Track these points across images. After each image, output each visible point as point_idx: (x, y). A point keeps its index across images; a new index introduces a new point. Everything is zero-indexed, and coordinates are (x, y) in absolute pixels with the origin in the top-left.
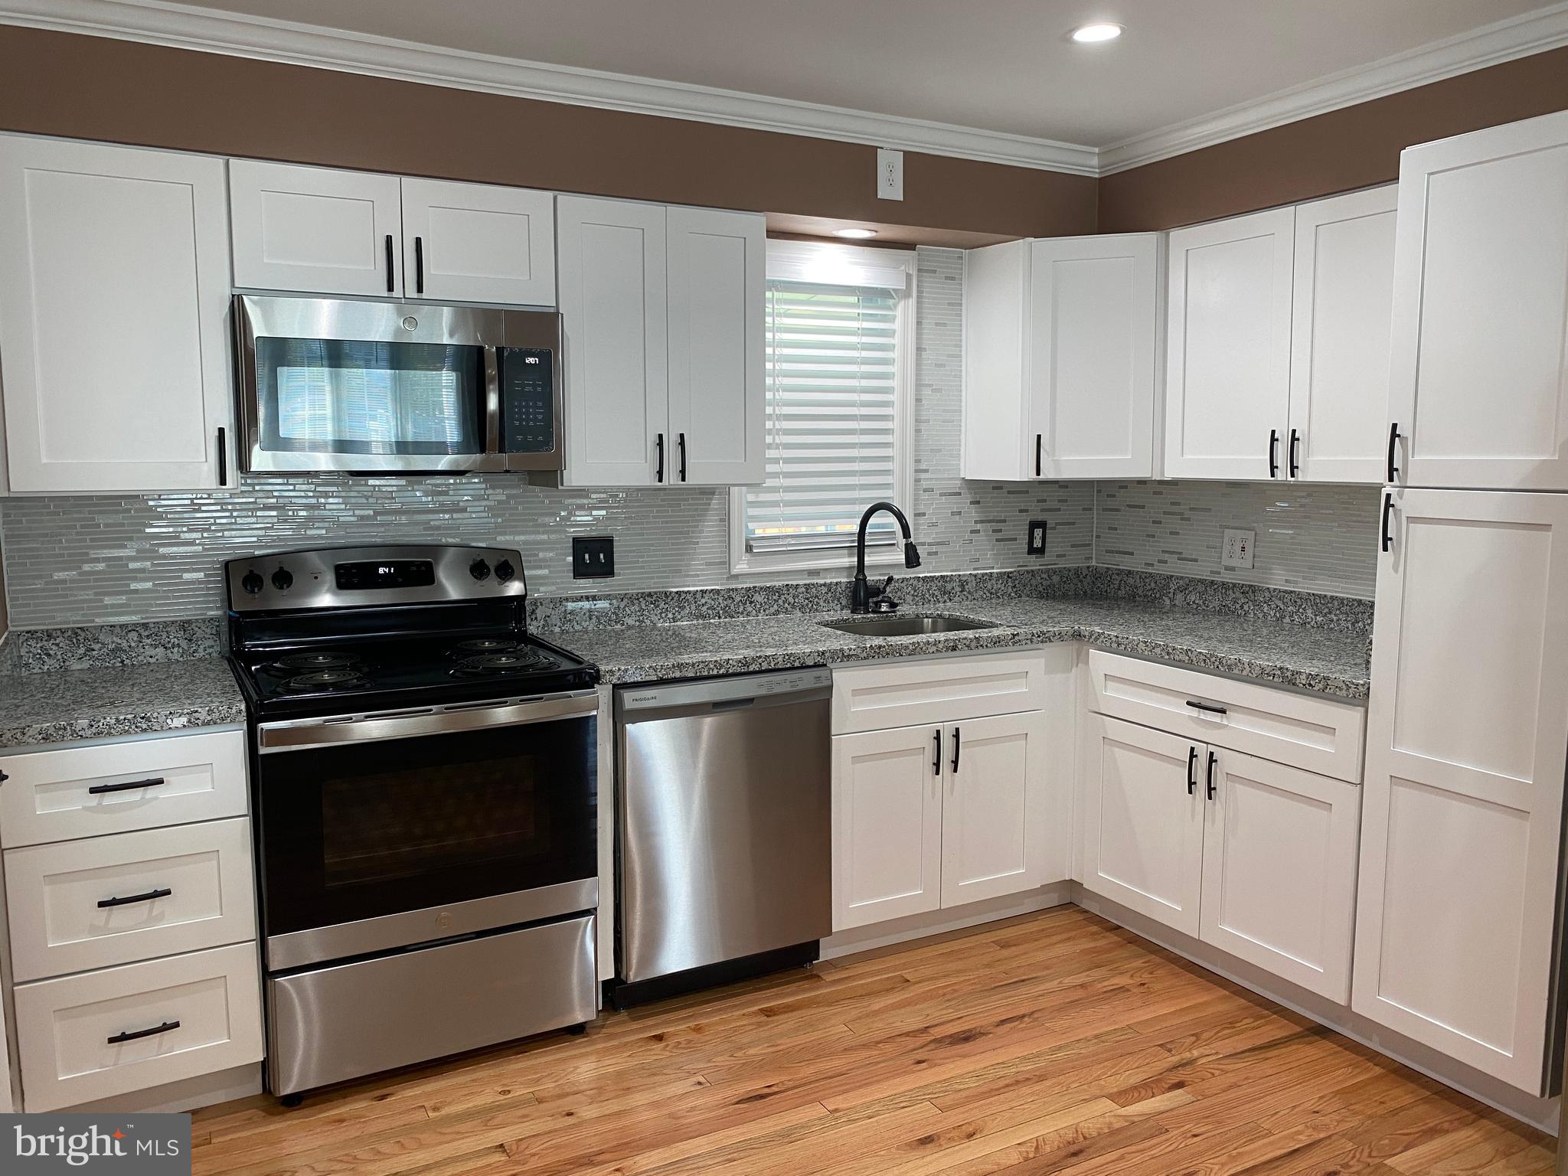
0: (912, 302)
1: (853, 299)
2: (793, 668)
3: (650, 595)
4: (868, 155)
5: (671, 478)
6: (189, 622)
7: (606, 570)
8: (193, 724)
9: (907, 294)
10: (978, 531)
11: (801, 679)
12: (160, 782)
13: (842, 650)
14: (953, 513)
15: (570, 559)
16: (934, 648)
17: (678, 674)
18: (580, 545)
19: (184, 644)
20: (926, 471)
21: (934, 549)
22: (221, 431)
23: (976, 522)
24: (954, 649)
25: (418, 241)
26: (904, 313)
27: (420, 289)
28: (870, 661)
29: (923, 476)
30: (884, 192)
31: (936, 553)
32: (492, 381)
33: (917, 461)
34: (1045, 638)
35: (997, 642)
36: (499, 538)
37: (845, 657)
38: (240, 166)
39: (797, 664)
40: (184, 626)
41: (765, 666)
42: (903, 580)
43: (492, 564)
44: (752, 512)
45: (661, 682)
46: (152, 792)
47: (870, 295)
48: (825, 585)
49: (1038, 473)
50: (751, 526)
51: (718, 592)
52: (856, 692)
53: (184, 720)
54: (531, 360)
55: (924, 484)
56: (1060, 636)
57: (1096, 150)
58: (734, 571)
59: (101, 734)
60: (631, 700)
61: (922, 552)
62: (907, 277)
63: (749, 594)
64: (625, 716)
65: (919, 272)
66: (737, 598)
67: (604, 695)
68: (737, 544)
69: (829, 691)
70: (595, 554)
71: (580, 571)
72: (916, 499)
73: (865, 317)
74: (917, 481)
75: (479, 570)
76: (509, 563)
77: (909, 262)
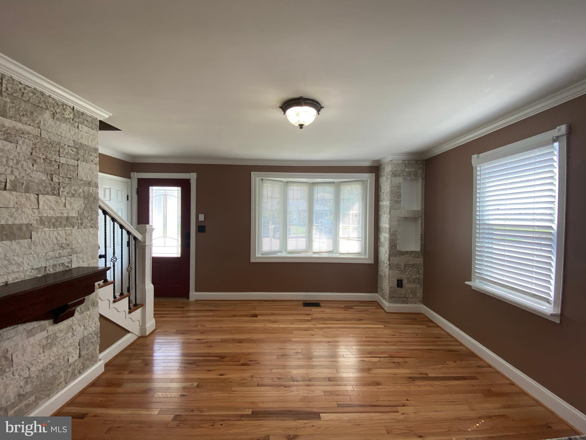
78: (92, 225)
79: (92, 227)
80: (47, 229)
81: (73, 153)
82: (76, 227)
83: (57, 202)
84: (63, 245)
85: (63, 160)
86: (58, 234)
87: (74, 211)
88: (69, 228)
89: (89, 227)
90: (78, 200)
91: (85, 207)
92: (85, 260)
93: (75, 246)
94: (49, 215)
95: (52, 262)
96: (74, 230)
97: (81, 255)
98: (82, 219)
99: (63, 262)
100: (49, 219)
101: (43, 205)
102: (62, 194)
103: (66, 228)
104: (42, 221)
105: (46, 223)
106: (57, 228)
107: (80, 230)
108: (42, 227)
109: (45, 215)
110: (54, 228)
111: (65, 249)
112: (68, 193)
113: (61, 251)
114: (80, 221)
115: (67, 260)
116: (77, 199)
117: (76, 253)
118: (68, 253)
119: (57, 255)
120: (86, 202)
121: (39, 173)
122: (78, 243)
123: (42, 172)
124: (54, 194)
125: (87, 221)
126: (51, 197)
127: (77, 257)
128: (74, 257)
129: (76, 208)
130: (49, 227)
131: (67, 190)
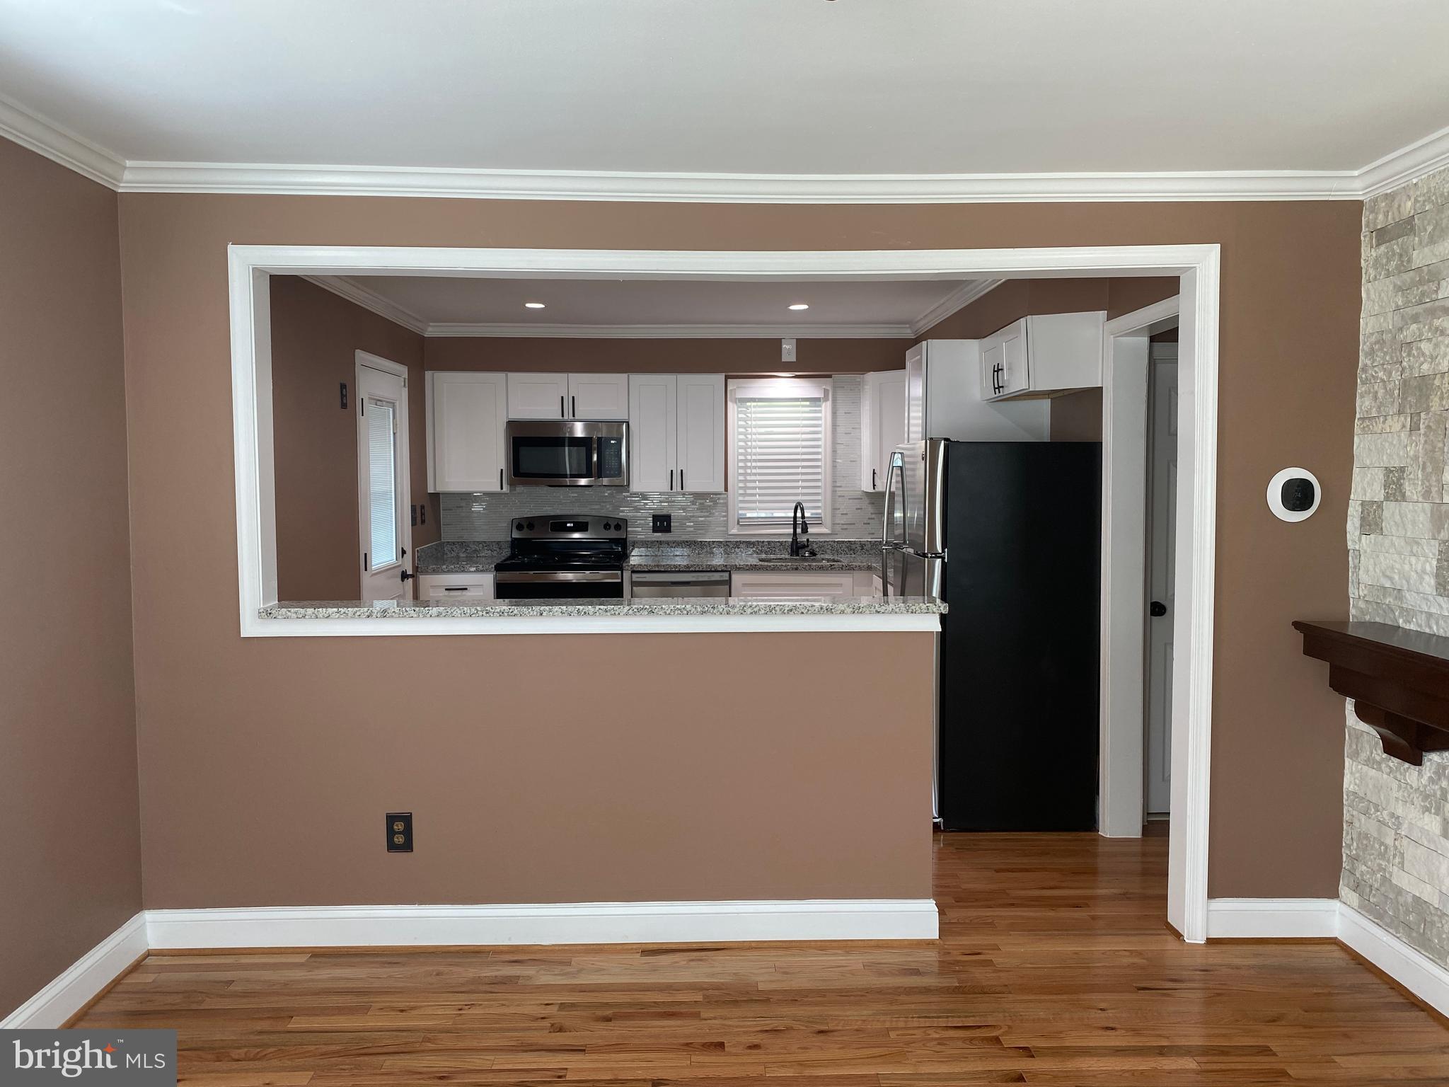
0: (829, 403)
1: (808, 403)
2: (711, 571)
3: (687, 542)
4: (778, 342)
5: (677, 487)
6: (500, 542)
7: (668, 529)
8: (477, 571)
9: (826, 399)
10: (874, 519)
11: (713, 576)
12: (466, 589)
13: (736, 565)
14: (857, 509)
15: (652, 524)
16: (785, 568)
17: (657, 569)
18: (656, 518)
19: (498, 550)
20: (840, 487)
21: (845, 527)
22: (502, 470)
23: (872, 514)
24: (797, 569)
25: (573, 397)
26: (826, 407)
27: (574, 416)
28: (751, 571)
29: (838, 489)
30: (785, 358)
31: (846, 529)
32: (595, 449)
33: (834, 482)
34: (849, 568)
35: (821, 568)
36: (621, 514)
37: (739, 569)
38: (511, 375)
39: (713, 569)
40: (498, 543)
41: (697, 569)
42: (825, 542)
43: (613, 524)
44: (741, 505)
45: (649, 572)
46: (464, 592)
47: (815, 401)
48: (779, 542)
49: (874, 489)
50: (740, 512)
51: (721, 542)
52: (745, 585)
53: (475, 569)
54: (612, 442)
55: (839, 493)
56: (860, 568)
57: (907, 326)
58: (730, 533)
59: (450, 572)
60: (636, 577)
61: (838, 528)
62: (826, 391)
63: (737, 544)
64: (634, 584)
65: (834, 388)
66: (731, 546)
67: (627, 574)
68: (732, 520)
69: (729, 582)
70: (662, 523)
71: (655, 529)
72: (834, 501)
73: (804, 411)
74: (834, 492)
75: (607, 526)
76: (621, 524)
77: (827, 384)
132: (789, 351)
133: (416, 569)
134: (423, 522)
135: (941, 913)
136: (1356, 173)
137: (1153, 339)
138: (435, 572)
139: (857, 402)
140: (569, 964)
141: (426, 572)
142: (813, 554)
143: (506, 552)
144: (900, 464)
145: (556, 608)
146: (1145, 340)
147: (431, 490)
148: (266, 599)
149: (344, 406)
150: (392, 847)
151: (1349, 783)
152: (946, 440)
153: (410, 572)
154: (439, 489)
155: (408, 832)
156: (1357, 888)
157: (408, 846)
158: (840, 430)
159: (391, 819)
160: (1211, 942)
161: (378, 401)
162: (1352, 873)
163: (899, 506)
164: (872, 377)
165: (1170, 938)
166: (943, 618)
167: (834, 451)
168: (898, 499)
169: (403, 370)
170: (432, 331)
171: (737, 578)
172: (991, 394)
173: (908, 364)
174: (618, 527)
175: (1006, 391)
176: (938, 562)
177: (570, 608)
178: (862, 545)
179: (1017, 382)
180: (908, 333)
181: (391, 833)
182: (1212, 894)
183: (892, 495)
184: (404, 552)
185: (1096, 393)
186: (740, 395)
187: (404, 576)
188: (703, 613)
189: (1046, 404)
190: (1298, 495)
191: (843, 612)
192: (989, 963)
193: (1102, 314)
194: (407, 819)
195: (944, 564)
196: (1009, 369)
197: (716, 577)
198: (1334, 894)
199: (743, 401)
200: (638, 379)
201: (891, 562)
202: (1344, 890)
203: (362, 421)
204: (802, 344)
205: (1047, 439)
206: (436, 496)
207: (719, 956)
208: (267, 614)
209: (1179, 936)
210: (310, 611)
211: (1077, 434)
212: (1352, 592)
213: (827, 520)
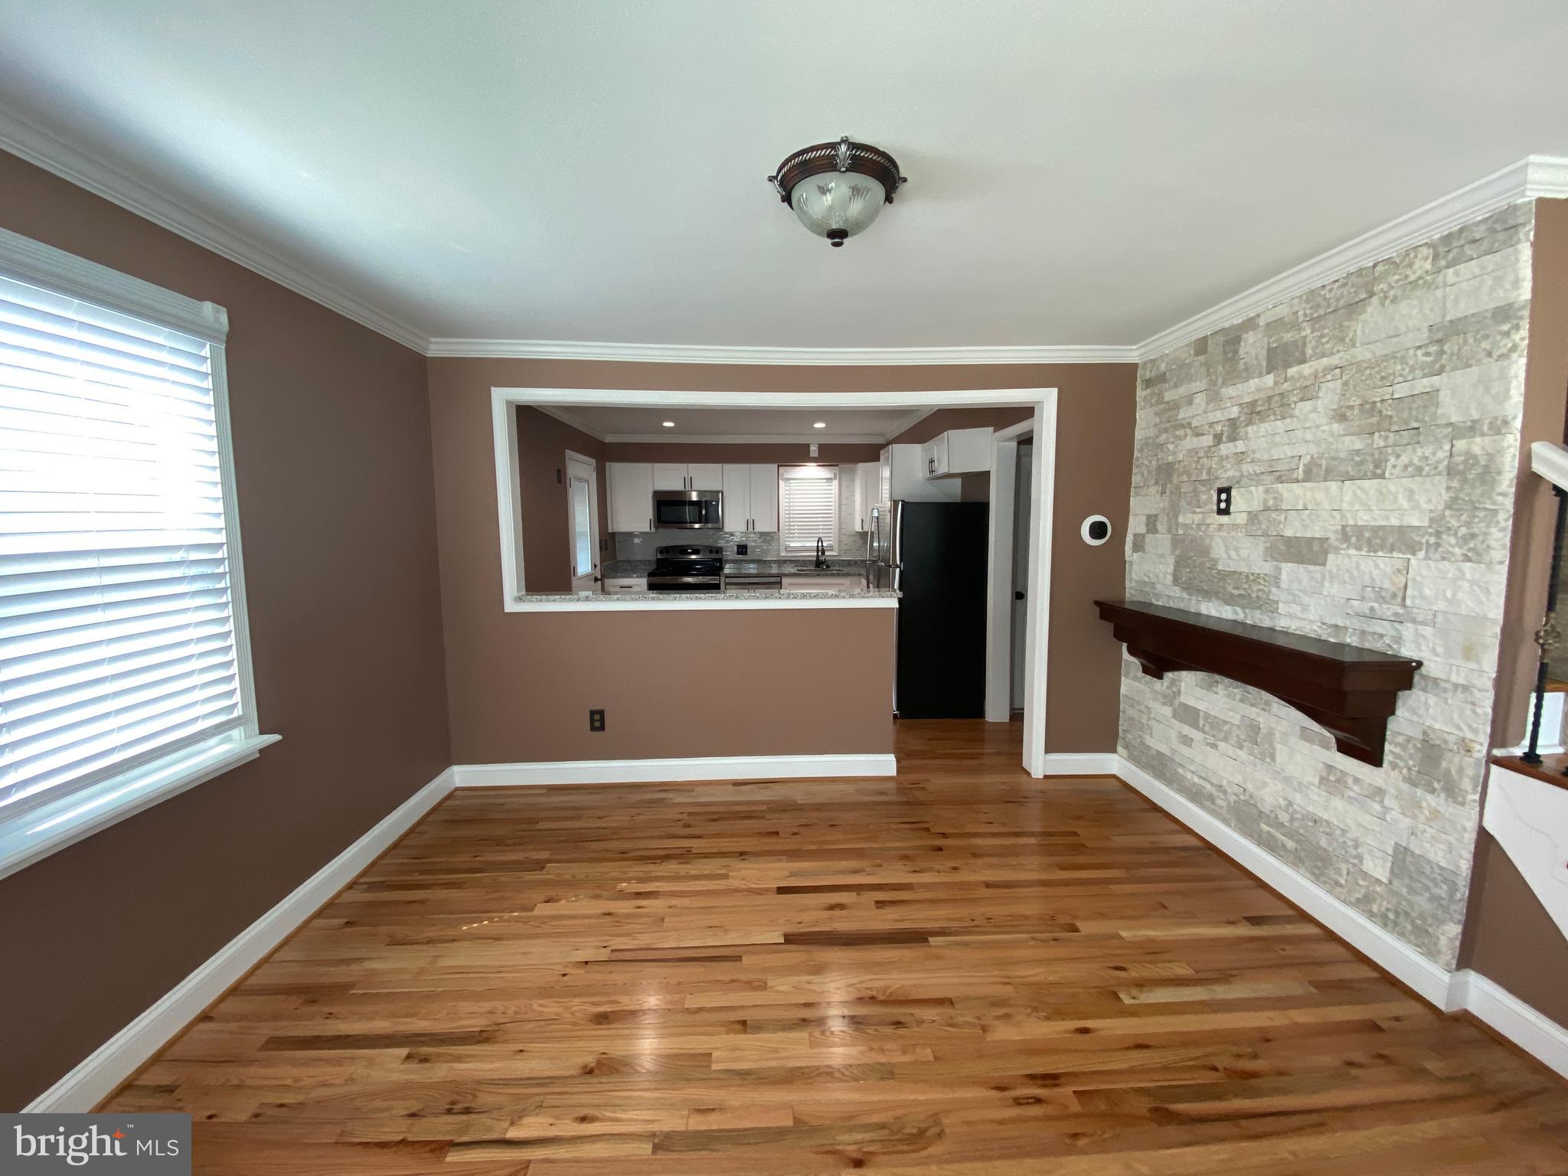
0: (837, 481)
1: (825, 481)
2: (770, 576)
3: (756, 560)
4: (808, 446)
5: (750, 530)
6: (650, 560)
7: (745, 553)
8: (637, 577)
9: (835, 478)
11: (771, 579)
12: (632, 586)
13: (784, 573)
14: (852, 541)
15: (736, 550)
16: (812, 575)
17: (739, 575)
18: (739, 547)
19: (649, 565)
21: (846, 551)
22: (651, 519)
24: (819, 575)
25: (691, 477)
26: (835, 483)
27: (691, 488)
28: (793, 576)
29: (842, 530)
30: (812, 455)
31: (847, 553)
32: (703, 508)
33: (840, 526)
34: (848, 575)
35: (833, 575)
36: (719, 544)
37: (786, 575)
38: (655, 464)
41: (762, 575)
42: (835, 560)
43: (714, 550)
44: (787, 539)
45: (735, 577)
46: (630, 589)
47: (829, 480)
48: (808, 560)
50: (787, 543)
51: (776, 560)
52: (790, 584)
53: (636, 575)
54: (713, 503)
55: (843, 533)
56: (854, 575)
57: (882, 436)
58: (781, 555)
59: (622, 577)
60: (728, 580)
61: (842, 552)
62: (835, 474)
63: (785, 562)
64: (726, 584)
65: (840, 472)
66: (782, 562)
67: (722, 579)
68: (782, 548)
69: (780, 583)
70: (742, 549)
71: (739, 553)
72: (839, 536)
73: (824, 485)
74: (840, 532)
75: (711, 552)
76: (719, 550)
77: (836, 469)
78: (1470, 554)
79: (1469, 560)
80: (1353, 552)
81: (1429, 359)
82: (1421, 554)
83: (1381, 493)
84: (1383, 594)
85: (1401, 391)
86: (1377, 566)
87: (1417, 513)
88: (1401, 556)
89: (1460, 558)
90: (1433, 485)
91: (1455, 500)
92: (1439, 649)
93: (1413, 602)
94: (1360, 523)
95: (1356, 623)
96: (1413, 561)
97: (1428, 631)
98: (1438, 534)
99: (1380, 631)
100: (1359, 530)
101: (1351, 504)
102: (1392, 474)
103: (1395, 554)
104: (1345, 534)
105: (1353, 539)
106: (1375, 551)
107: (1432, 564)
108: (1345, 546)
109: (1351, 522)
110: (1369, 551)
111: (1387, 603)
112: (1406, 467)
113: (1376, 605)
114: (1432, 540)
115: (1392, 633)
116: (1428, 479)
117: (1414, 621)
118: (1396, 614)
119: (1367, 612)
120: (1455, 484)
121: (1347, 439)
122: (1423, 597)
123: (1352, 434)
124: (1375, 476)
125: (1453, 540)
126: (1366, 484)
127: (1416, 630)
128: (1408, 631)
129: (1424, 506)
130: (1359, 548)
131: (1404, 459)
132: (814, 451)
133: (603, 576)
134: (606, 549)
135: (898, 761)
136: (1134, 347)
137: (1019, 443)
138: (613, 578)
139: (853, 480)
140: (693, 791)
141: (609, 578)
142: (828, 567)
143: (654, 566)
144: (876, 515)
145: (683, 596)
146: (1015, 444)
147: (610, 531)
148: (519, 590)
149: (560, 482)
150: (593, 728)
151: (1123, 690)
152: (903, 501)
153: (599, 577)
154: (615, 530)
155: (602, 720)
156: (1126, 747)
157: (602, 728)
158: (843, 496)
159: (592, 713)
160: (1046, 777)
161: (579, 479)
162: (1124, 739)
163: (876, 539)
164: (861, 465)
165: (1025, 776)
166: (900, 601)
167: (840, 508)
168: (876, 536)
169: (593, 461)
170: (609, 439)
171: (785, 581)
172: (928, 475)
173: (881, 458)
174: (717, 552)
175: (936, 474)
176: (898, 570)
177: (692, 596)
178: (856, 562)
179: (942, 469)
180: (881, 441)
181: (592, 721)
182: (1048, 750)
183: (872, 533)
184: (595, 566)
185: (987, 474)
186: (787, 476)
187: (596, 580)
188: (766, 598)
189: (958, 481)
190: (1098, 530)
191: (844, 597)
192: (923, 789)
193: (991, 429)
194: (601, 713)
195: (901, 571)
196: (938, 460)
197: (773, 580)
198: (1114, 751)
199: (788, 479)
200: (727, 467)
201: (871, 572)
202: (1120, 749)
203: (570, 491)
204: (821, 447)
205: (958, 499)
206: (613, 534)
207: (776, 786)
208: (519, 599)
209: (1028, 774)
210: (544, 597)
211: (976, 498)
212: (1128, 584)
213: (836, 547)
